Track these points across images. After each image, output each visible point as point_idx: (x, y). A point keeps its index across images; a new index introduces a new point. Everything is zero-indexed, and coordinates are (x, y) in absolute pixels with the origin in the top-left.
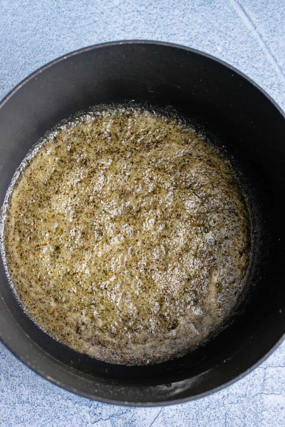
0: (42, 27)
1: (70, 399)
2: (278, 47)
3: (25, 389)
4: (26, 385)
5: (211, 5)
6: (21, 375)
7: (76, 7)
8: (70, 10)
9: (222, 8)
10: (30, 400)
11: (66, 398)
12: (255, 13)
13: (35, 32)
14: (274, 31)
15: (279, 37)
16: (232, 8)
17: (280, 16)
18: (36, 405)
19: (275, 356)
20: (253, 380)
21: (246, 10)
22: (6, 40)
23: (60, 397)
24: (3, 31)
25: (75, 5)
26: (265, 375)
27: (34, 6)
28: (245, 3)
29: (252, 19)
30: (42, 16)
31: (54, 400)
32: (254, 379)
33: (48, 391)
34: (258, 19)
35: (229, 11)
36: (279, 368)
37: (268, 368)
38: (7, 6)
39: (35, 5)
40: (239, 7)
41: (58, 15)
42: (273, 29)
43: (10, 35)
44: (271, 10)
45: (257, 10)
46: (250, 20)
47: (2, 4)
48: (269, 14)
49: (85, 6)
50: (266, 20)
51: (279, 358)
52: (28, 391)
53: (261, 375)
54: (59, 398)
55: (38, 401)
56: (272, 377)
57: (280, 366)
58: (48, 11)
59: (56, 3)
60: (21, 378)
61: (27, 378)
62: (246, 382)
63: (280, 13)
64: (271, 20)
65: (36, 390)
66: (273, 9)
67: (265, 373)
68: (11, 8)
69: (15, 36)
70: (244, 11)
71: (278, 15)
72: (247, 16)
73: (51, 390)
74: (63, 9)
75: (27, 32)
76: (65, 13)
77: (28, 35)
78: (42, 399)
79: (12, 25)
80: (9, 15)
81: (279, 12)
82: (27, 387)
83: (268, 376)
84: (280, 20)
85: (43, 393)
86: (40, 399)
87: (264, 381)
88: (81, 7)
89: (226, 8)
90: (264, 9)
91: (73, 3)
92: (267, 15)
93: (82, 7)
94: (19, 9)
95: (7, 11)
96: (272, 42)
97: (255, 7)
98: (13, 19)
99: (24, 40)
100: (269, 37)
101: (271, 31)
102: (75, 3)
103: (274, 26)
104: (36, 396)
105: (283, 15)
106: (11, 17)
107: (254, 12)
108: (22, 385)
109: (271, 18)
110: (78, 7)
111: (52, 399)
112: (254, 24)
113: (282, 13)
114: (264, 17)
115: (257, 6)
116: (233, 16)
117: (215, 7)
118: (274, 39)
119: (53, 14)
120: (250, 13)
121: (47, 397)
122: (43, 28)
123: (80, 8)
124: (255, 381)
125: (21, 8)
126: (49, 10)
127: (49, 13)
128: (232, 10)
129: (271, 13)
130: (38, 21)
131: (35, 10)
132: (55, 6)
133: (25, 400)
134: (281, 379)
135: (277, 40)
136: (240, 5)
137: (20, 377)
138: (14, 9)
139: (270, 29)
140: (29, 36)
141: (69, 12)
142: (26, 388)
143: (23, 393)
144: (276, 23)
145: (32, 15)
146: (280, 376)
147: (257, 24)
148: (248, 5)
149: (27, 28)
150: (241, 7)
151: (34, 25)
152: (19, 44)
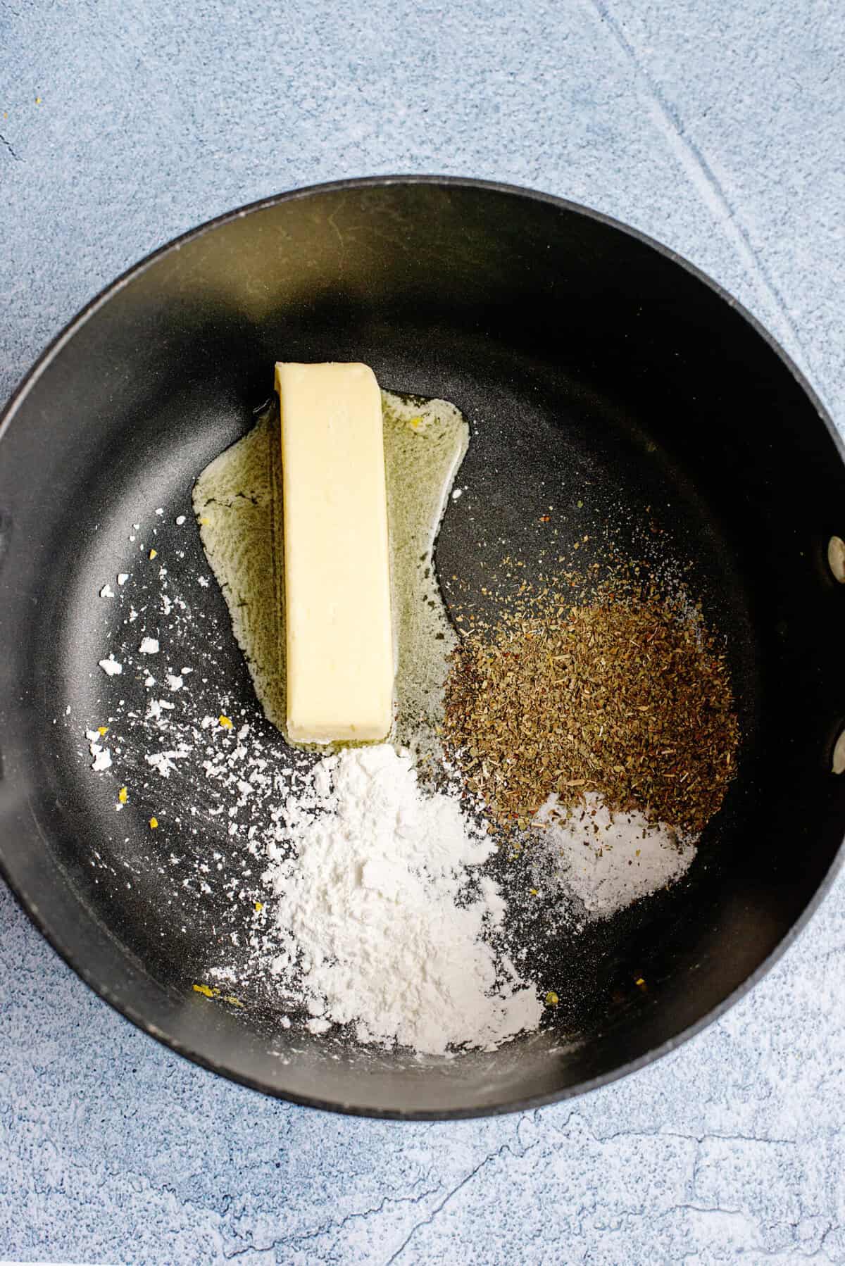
0: (153, 192)
1: (173, 1190)
2: (791, 268)
3: (54, 1156)
4: (58, 1145)
5: (615, 146)
6: (47, 1119)
7: (247, 142)
8: (230, 150)
9: (642, 156)
10: (66, 1185)
11: (160, 1187)
12: (735, 170)
13: (133, 208)
14: (784, 224)
15: (797, 238)
16: (670, 156)
17: (803, 183)
18: (82, 1199)
19: (728, 1109)
20: (665, 1171)
21: (709, 163)
22: (57, 225)
23: (145, 1182)
24: (50, 202)
25: (246, 135)
26: (699, 1157)
27: (136, 137)
28: (708, 144)
29: (725, 187)
30: (155, 164)
31: (131, 1189)
32: (668, 1166)
33: (116, 1166)
34: (741, 187)
35: (662, 164)
36: (738, 1142)
37: (708, 1142)
38: (63, 134)
39: (139, 132)
40: (689, 151)
41: (199, 161)
42: (780, 216)
43: (67, 213)
44: (778, 163)
45: (739, 163)
46: (719, 191)
47: (52, 128)
48: (774, 175)
49: (273, 139)
50: (762, 193)
51: (739, 1114)
52: (62, 1160)
53: (686, 1159)
54: (144, 1185)
55: (88, 1191)
56: (717, 1165)
57: (740, 1136)
58: (171, 150)
59: (193, 130)
60: (46, 1127)
61: (63, 1128)
62: (645, 1172)
63: (803, 174)
64: (778, 191)
65: (84, 1159)
66: (784, 162)
67: (699, 1154)
68: (75, 139)
69: (81, 217)
70: (703, 165)
71: (798, 180)
72: (711, 178)
73: (125, 1162)
74: (213, 148)
75: (112, 208)
76: (216, 157)
77: (116, 213)
78: (100, 1186)
79: (73, 185)
80: (67, 159)
81: (800, 171)
82: (60, 1150)
83: (705, 1162)
84: (801, 191)
85: (101, 1169)
86: (94, 1183)
87: (694, 1175)
88: (260, 141)
89: (653, 154)
90: (760, 161)
91: (240, 131)
92: (766, 177)
93: (263, 143)
94: (94, 143)
95: (62, 147)
96: (775, 253)
97: (735, 153)
98: (78, 168)
99: (103, 228)
100: (767, 239)
101: (774, 222)
102: (245, 131)
103: (785, 209)
104: (82, 1176)
105: (810, 179)
106: (71, 165)
107: (731, 168)
108: (48, 1145)
109: (778, 187)
110: (252, 143)
111: (125, 1188)
112: (730, 201)
113: (810, 174)
114: (757, 182)
115: (740, 154)
116: (673, 178)
117: (623, 151)
118: (781, 245)
119: (184, 159)
120: (719, 172)
121: (111, 1180)
122: (156, 197)
123: (256, 145)
124: (669, 1174)
125: (99, 140)
126: (176, 149)
127: (174, 156)
128: (672, 162)
129: (779, 171)
130: (143, 178)
131: (138, 147)
132: (191, 137)
133: (53, 1184)
134: (742, 1172)
135: (790, 246)
136: (694, 148)
137: (43, 1123)
138: (81, 142)
139: (772, 216)
140: (118, 217)
141: (226, 156)
142: (58, 1153)
143: (50, 1166)
144: (791, 199)
145: (129, 161)
146: (740, 1163)
147: (738, 202)
148: (715, 150)
149: (113, 193)
150: (698, 154)
151: (132, 188)
152: (90, 238)
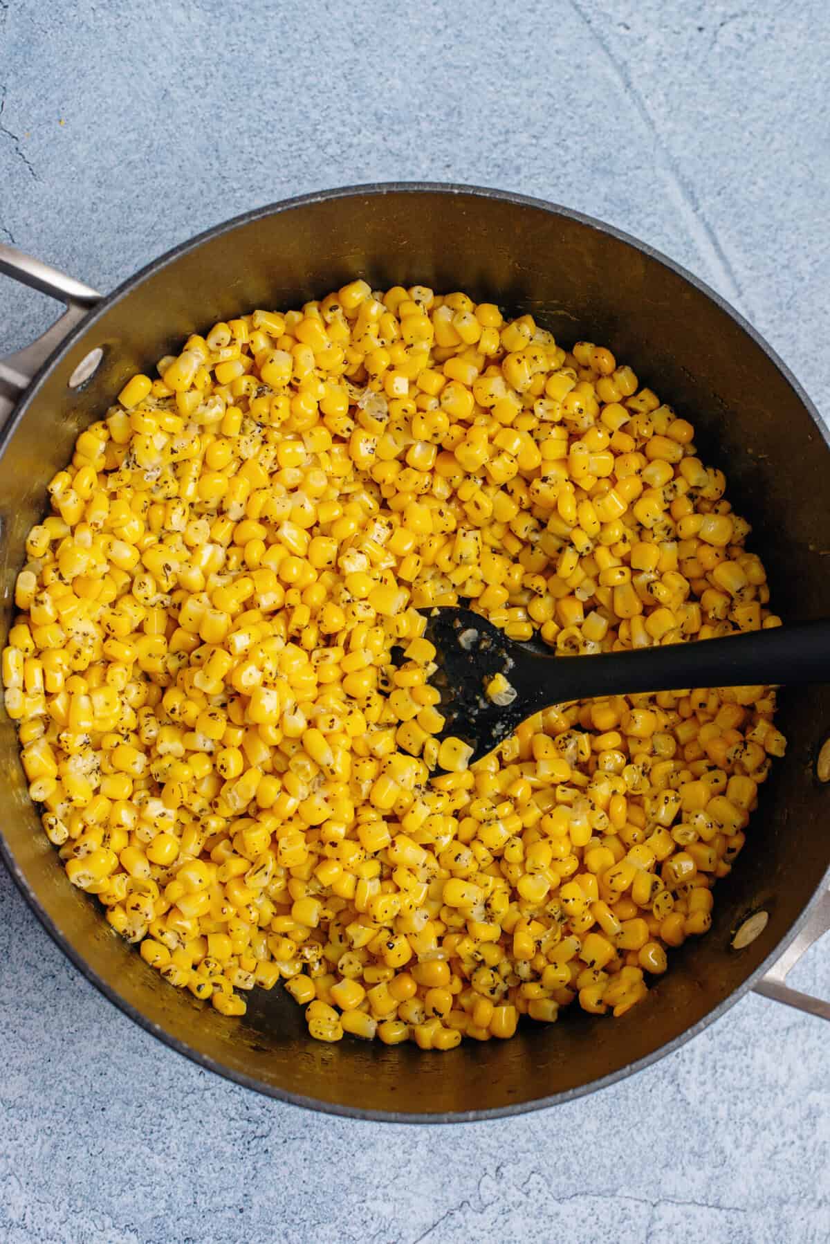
0: (172, 226)
1: (135, 1231)
2: (794, 352)
3: (18, 1191)
4: (22, 1179)
5: (631, 217)
6: (13, 1154)
7: (269, 182)
8: (252, 189)
9: (656, 229)
10: (27, 1221)
11: (123, 1226)
12: (745, 251)
13: (151, 239)
14: (789, 308)
15: (801, 323)
16: (684, 232)
17: (810, 269)
18: (43, 1235)
19: (684, 1175)
20: (619, 1233)
21: (722, 242)
22: (74, 250)
23: (108, 1221)
24: (68, 225)
25: (268, 176)
26: (653, 1220)
27: (158, 168)
28: (720, 223)
29: (735, 267)
30: (175, 198)
31: (93, 1228)
32: (622, 1228)
33: (79, 1203)
34: (751, 268)
35: (675, 239)
36: (691, 1208)
37: (662, 1205)
38: (85, 158)
39: (162, 163)
40: (702, 230)
41: (221, 198)
42: (785, 300)
43: (85, 239)
44: (787, 247)
45: (750, 244)
46: (729, 271)
47: (74, 151)
48: (782, 259)
49: (294, 182)
50: (770, 275)
51: (693, 1181)
52: (25, 1196)
53: (639, 1222)
54: (107, 1224)
55: (50, 1227)
56: (669, 1229)
57: (694, 1202)
58: (192, 184)
59: (216, 165)
60: (11, 1161)
61: (28, 1163)
62: (601, 1234)
63: (810, 260)
64: (785, 276)
65: (47, 1196)
66: (793, 248)
67: (653, 1217)
68: (96, 165)
69: (98, 243)
70: (715, 243)
71: (805, 266)
72: (722, 256)
73: (88, 1200)
74: (235, 185)
75: (132, 237)
76: (238, 195)
77: (133, 243)
78: (62, 1223)
79: (93, 211)
80: (87, 184)
81: (807, 256)
82: (24, 1185)
83: (658, 1225)
84: (807, 277)
85: (64, 1206)
86: (56, 1220)
87: (647, 1237)
88: (282, 183)
89: (667, 229)
90: (770, 245)
91: (263, 170)
92: (774, 260)
93: (285, 185)
94: (115, 171)
95: (83, 172)
96: (779, 336)
97: (746, 234)
98: (99, 194)
99: (121, 257)
100: (772, 321)
101: (780, 305)
102: (268, 172)
103: (791, 293)
104: (45, 1212)
105: (817, 265)
106: (92, 190)
107: (742, 249)
108: (12, 1179)
109: (786, 271)
110: (274, 183)
111: (88, 1226)
112: (738, 282)
113: (817, 261)
114: (766, 265)
115: (751, 235)
116: (684, 253)
117: (639, 223)
118: (786, 328)
119: (205, 193)
120: (730, 251)
121: (72, 1217)
122: (175, 230)
123: (279, 187)
124: (623, 1236)
125: (121, 167)
126: (198, 183)
127: (195, 190)
128: (685, 237)
129: (787, 256)
130: (163, 211)
131: (160, 179)
132: (214, 173)
133: (15, 1218)
134: (693, 1238)
135: (794, 331)
136: (707, 226)
137: (8, 1157)
138: (102, 168)
139: (778, 300)
140: (136, 247)
141: (248, 195)
142: (21, 1188)
143: (13, 1200)
144: (797, 285)
145: (149, 191)
146: (693, 1228)
147: (746, 282)
148: (728, 229)
149: (132, 224)
150: (710, 231)
151: (151, 218)
152: (105, 266)
